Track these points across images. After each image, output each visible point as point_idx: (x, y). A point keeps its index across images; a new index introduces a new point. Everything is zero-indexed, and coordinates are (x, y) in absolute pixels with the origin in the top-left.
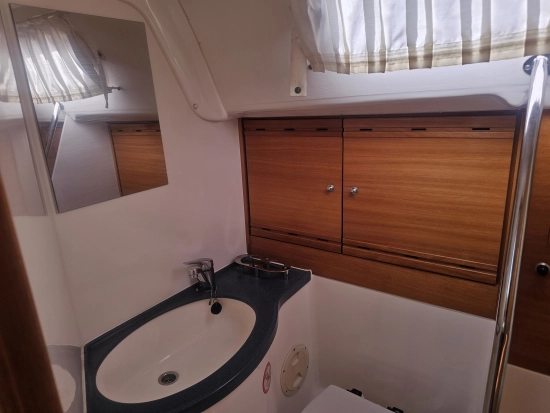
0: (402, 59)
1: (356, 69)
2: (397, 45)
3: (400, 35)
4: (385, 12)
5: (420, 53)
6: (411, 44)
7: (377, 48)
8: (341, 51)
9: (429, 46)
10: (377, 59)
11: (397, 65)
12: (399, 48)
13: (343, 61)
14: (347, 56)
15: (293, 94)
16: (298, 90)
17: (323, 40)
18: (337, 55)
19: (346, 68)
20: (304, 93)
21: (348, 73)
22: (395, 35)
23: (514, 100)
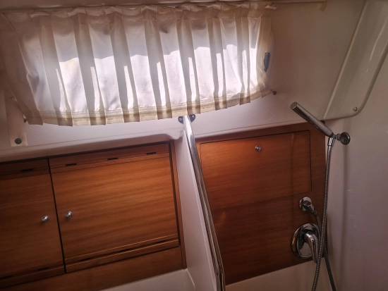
0: (119, 116)
1: (78, 123)
2: (113, 107)
3: (115, 100)
4: (101, 85)
5: (131, 112)
6: (124, 106)
7: (97, 107)
8: (62, 109)
9: (136, 107)
10: (98, 116)
11: (114, 120)
12: (115, 108)
13: (64, 116)
14: (69, 113)
15: (14, 145)
16: (18, 141)
17: (42, 99)
18: (58, 112)
19: (70, 122)
20: (25, 143)
21: (71, 125)
22: (110, 100)
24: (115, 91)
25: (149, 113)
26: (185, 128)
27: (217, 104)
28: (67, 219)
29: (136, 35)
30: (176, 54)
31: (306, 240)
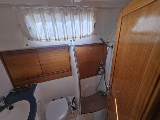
0: (54, 39)
1: (43, 41)
2: (52, 37)
3: (53, 35)
4: (49, 31)
5: (57, 38)
6: (55, 37)
7: (48, 37)
8: (38, 37)
9: (59, 37)
10: (48, 39)
11: (53, 40)
13: (39, 39)
14: (40, 38)
15: (26, 46)
16: (27, 45)
17: (32, 33)
18: (37, 38)
19: (41, 40)
20: (29, 46)
21: (41, 41)
22: (51, 35)
23: (69, 45)
24: (53, 32)
25: (62, 39)
26: (72, 43)
27: (80, 37)
28: (43, 64)
29: (58, 16)
30: (70, 22)
31: (100, 70)
